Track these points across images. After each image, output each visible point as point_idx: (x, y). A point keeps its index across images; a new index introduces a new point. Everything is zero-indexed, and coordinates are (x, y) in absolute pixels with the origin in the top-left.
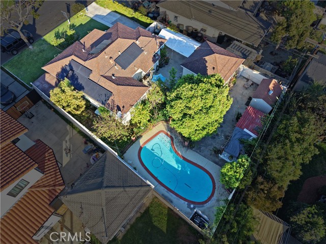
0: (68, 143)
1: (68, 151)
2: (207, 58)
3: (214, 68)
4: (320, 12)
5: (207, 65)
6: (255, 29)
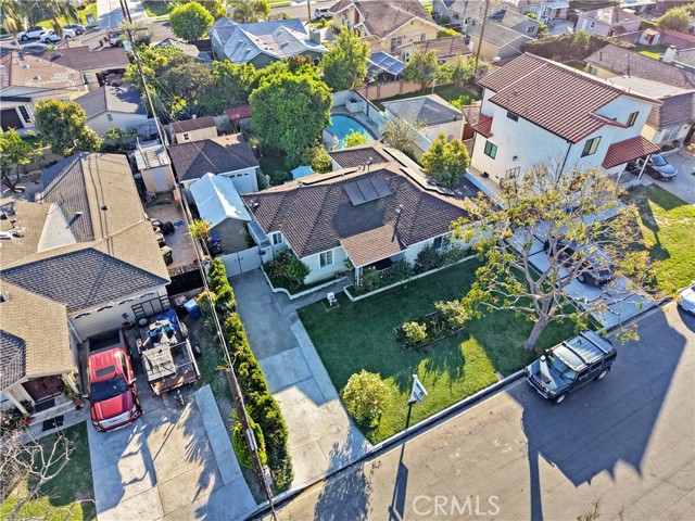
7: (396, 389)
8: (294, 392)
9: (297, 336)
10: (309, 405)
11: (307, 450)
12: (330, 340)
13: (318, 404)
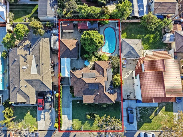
0: (126, 76)
1: (128, 73)
2: (71, 50)
3: (73, 46)
4: (8, 25)
5: (73, 49)
6: (42, 43)
7: (81, 123)
8: (66, 116)
9: (70, 106)
10: (67, 119)
11: (65, 126)
12: (75, 110)
13: (69, 120)
